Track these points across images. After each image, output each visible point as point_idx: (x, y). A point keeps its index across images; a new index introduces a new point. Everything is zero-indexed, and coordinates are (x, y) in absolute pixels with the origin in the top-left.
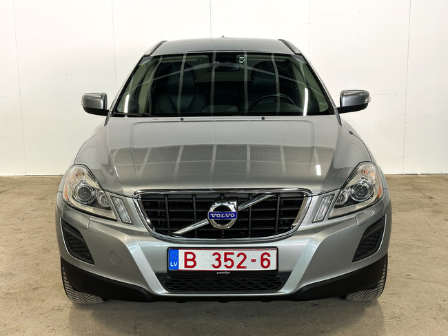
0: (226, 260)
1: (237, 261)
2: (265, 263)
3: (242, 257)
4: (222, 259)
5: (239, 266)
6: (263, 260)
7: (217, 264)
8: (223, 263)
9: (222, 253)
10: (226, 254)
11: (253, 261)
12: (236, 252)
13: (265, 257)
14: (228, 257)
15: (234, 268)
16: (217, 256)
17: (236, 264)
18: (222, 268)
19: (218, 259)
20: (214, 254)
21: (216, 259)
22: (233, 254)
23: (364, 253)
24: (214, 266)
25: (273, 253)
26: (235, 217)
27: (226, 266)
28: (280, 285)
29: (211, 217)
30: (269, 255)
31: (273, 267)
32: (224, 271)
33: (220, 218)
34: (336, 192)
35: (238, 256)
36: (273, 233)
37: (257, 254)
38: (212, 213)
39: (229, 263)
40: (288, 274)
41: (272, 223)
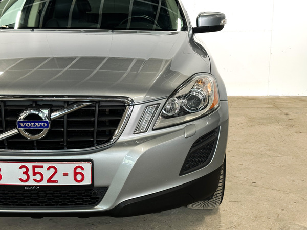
0: (35, 174)
1: (47, 174)
2: (79, 177)
3: (52, 170)
4: (30, 173)
5: (49, 181)
6: (76, 174)
7: (25, 177)
8: (32, 177)
9: (30, 166)
10: (34, 167)
11: (66, 174)
12: (46, 165)
13: (79, 170)
14: (37, 170)
15: (44, 183)
16: (24, 170)
17: (46, 178)
18: (31, 182)
19: (26, 173)
20: (21, 167)
21: (24, 173)
22: (42, 167)
23: (194, 166)
24: (21, 180)
25: (87, 166)
26: (47, 127)
27: (35, 180)
28: (97, 201)
29: (20, 126)
30: (83, 169)
31: (87, 181)
32: (33, 186)
33: (30, 127)
34: (162, 102)
35: (48, 169)
36: (90, 144)
37: (69, 168)
38: (21, 122)
39: (38, 177)
40: (105, 189)
41: (91, 134)
